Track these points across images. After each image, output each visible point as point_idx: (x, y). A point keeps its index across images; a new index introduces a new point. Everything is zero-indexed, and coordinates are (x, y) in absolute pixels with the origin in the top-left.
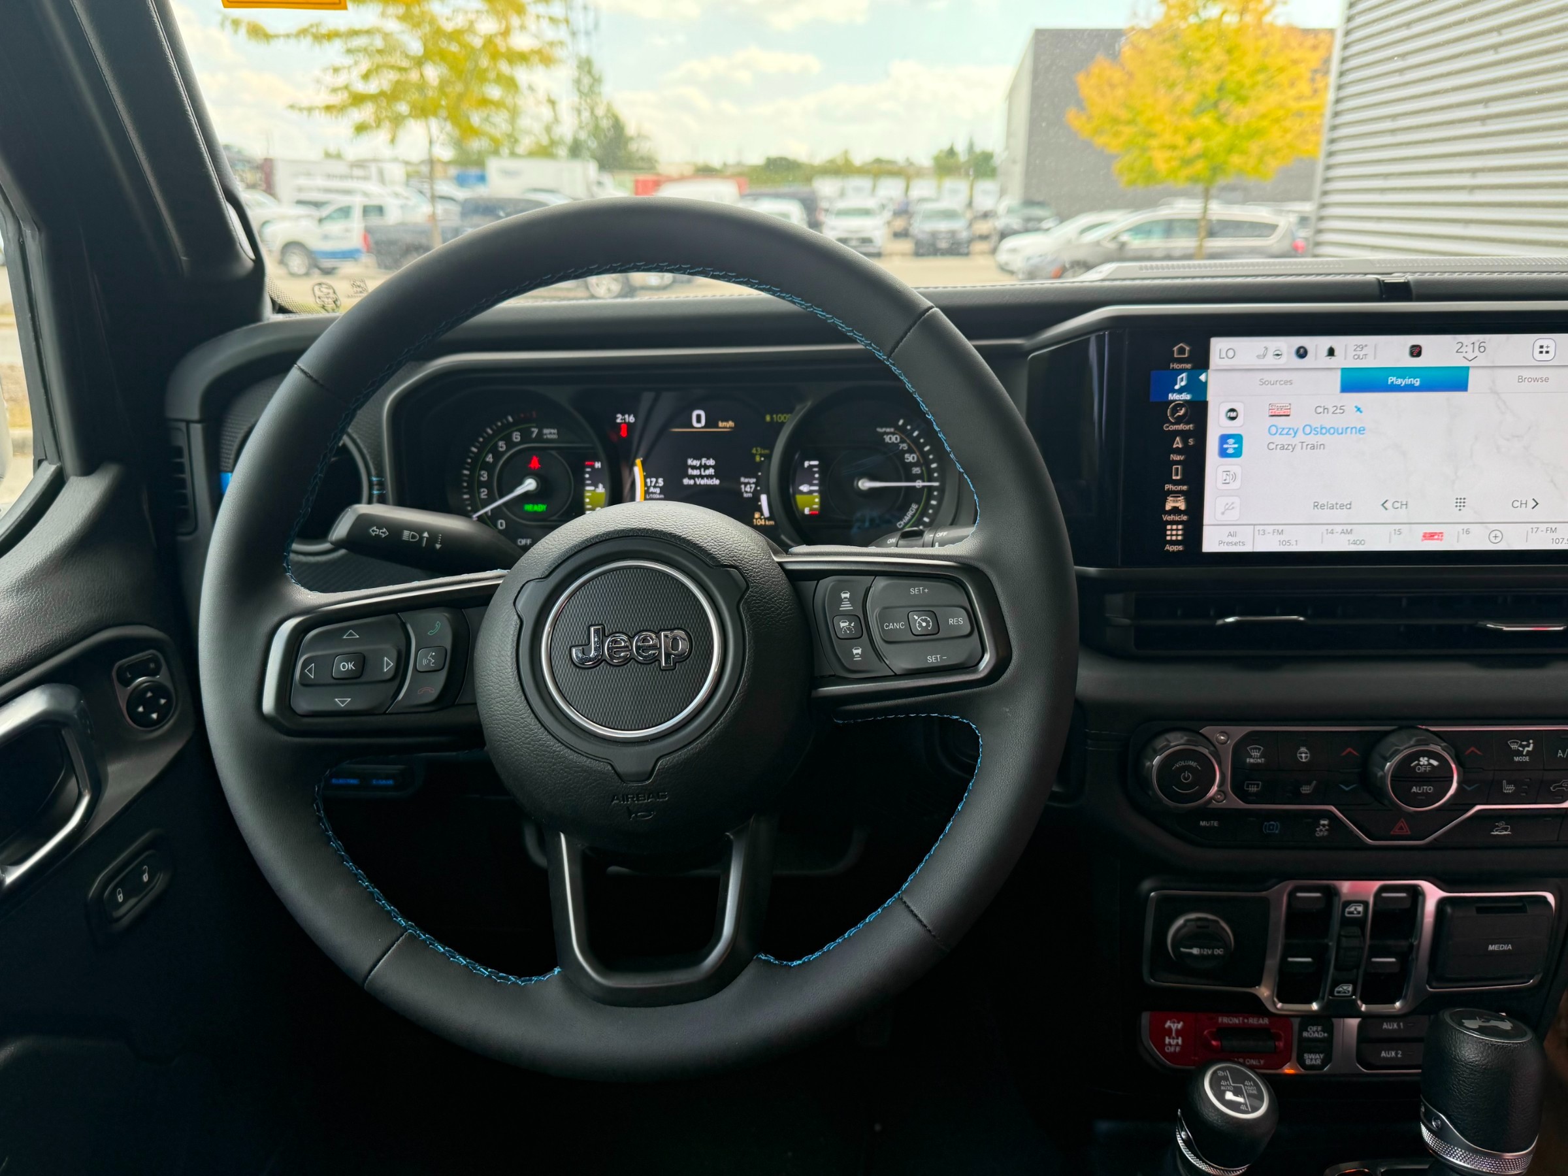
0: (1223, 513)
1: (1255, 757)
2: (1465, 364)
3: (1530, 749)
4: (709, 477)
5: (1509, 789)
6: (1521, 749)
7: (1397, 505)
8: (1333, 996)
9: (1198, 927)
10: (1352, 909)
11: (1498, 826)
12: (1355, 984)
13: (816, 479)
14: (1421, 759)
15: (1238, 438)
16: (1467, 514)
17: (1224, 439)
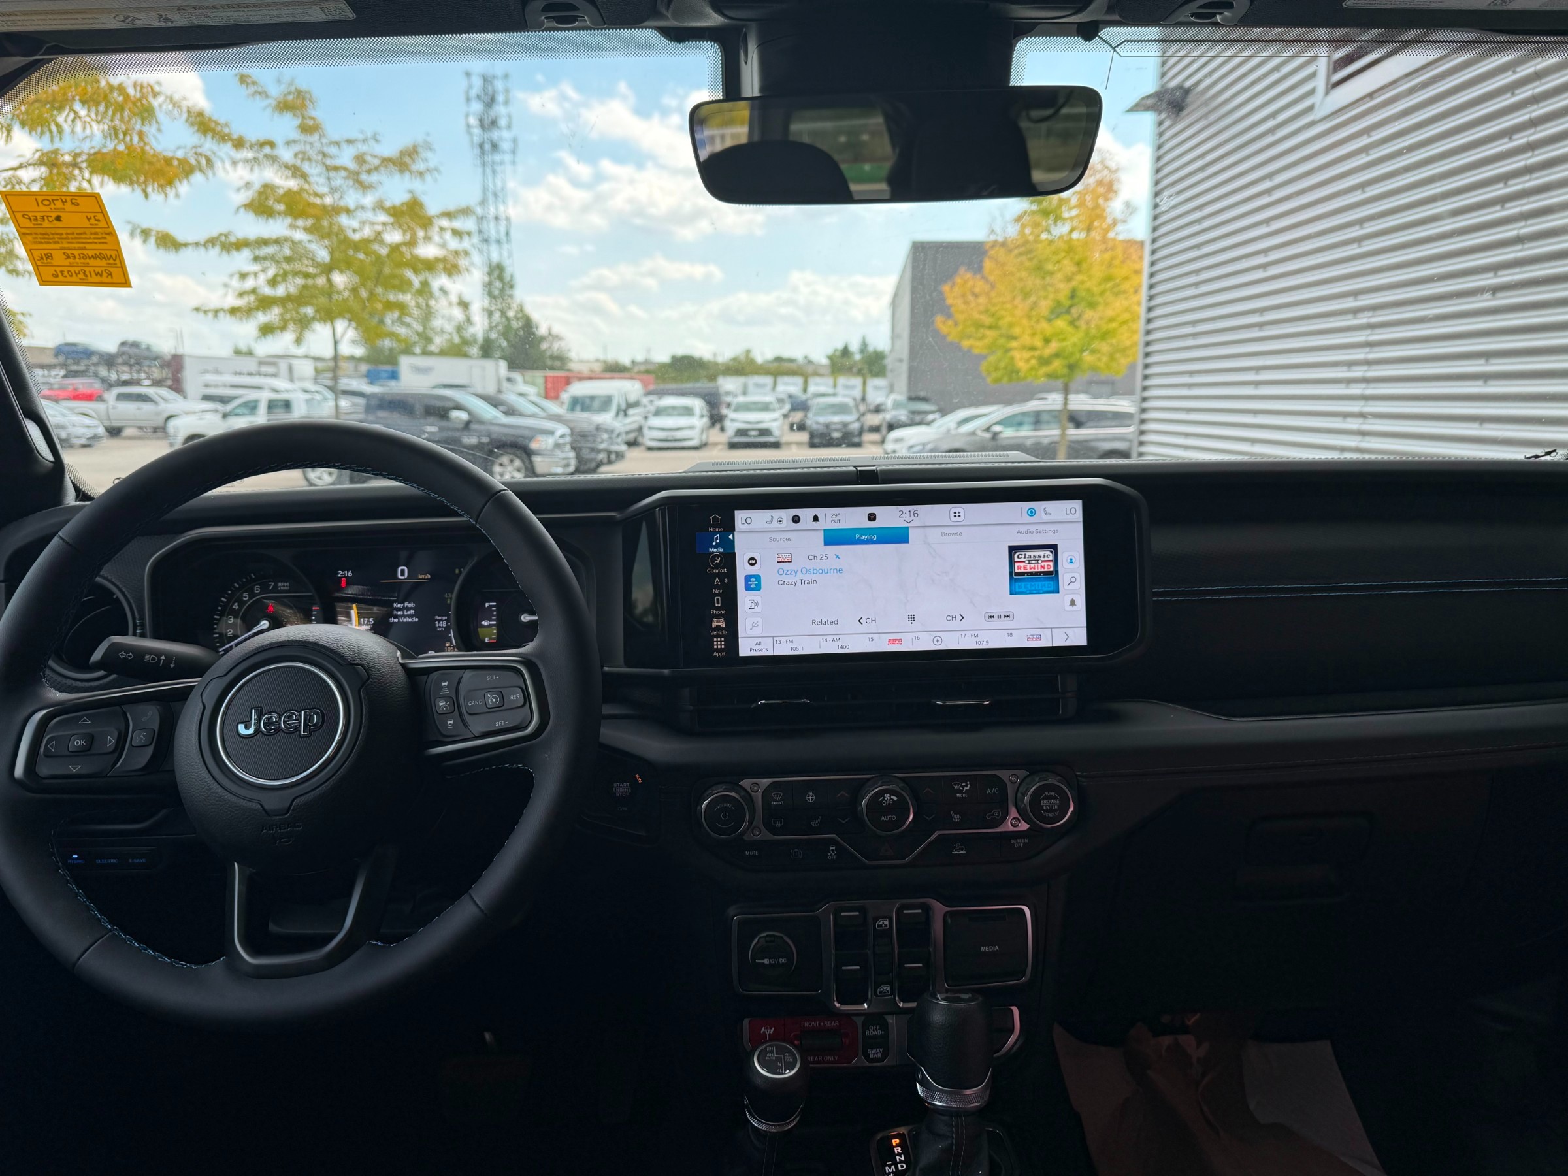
0: (751, 629)
1: (777, 800)
2: (906, 525)
3: (968, 788)
4: (410, 616)
5: (957, 818)
6: (961, 788)
7: (868, 621)
8: (877, 996)
9: (766, 942)
10: (881, 923)
11: (955, 847)
12: (891, 984)
13: (494, 616)
14: (885, 795)
15: (758, 578)
16: (916, 626)
17: (748, 578)
